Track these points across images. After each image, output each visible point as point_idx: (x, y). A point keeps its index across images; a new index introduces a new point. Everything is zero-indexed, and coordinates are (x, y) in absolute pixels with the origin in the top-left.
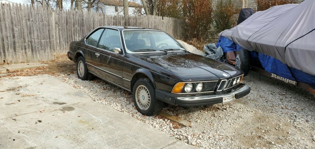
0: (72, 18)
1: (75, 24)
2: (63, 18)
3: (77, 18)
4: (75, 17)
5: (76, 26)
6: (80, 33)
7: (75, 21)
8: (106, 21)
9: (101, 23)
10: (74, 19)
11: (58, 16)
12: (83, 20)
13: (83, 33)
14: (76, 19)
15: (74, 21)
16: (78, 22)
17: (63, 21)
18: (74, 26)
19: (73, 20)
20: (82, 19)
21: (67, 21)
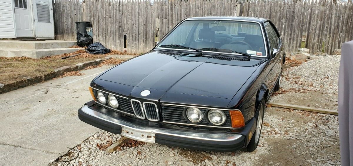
0: (278, 11)
1: (282, 17)
2: (266, 11)
3: (285, 11)
4: (282, 9)
5: (283, 21)
6: (287, 30)
7: (282, 15)
8: (334, 12)
9: (325, 15)
10: (280, 11)
11: (260, 9)
12: (294, 12)
13: (291, 30)
14: (283, 12)
15: (280, 14)
16: (285, 16)
17: (266, 14)
18: (279, 21)
19: (278, 14)
20: (292, 12)
21: (270, 15)
